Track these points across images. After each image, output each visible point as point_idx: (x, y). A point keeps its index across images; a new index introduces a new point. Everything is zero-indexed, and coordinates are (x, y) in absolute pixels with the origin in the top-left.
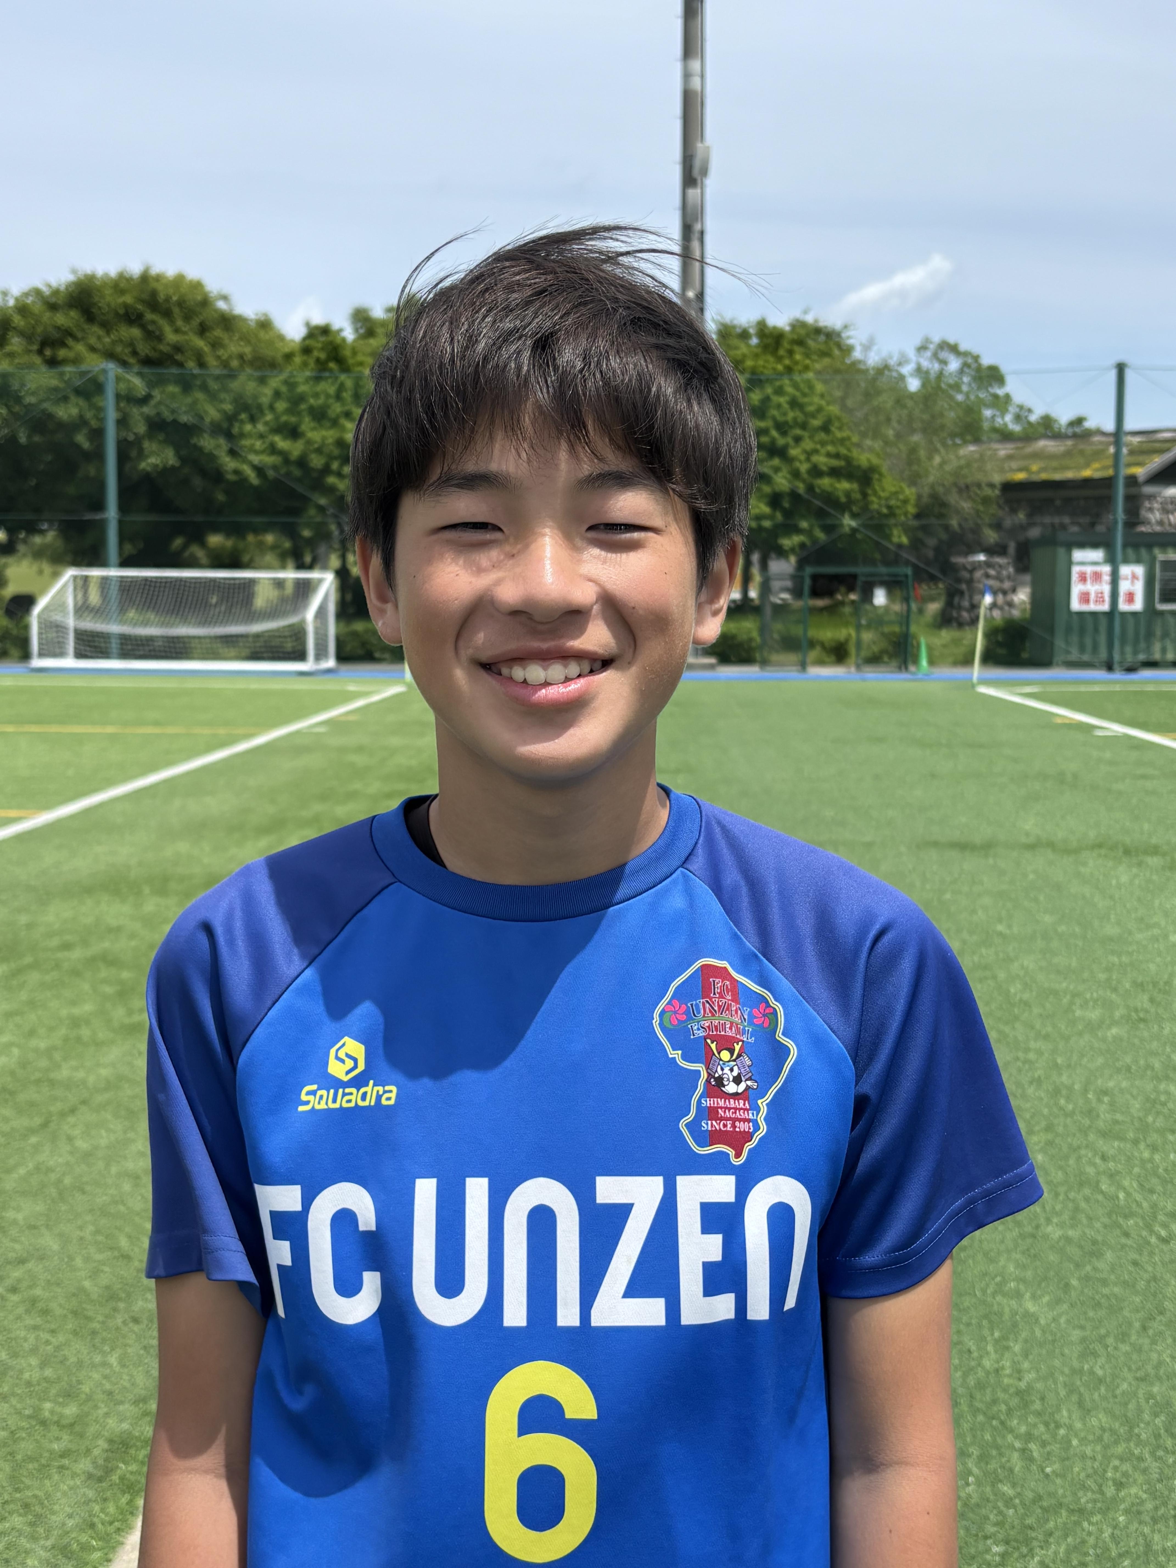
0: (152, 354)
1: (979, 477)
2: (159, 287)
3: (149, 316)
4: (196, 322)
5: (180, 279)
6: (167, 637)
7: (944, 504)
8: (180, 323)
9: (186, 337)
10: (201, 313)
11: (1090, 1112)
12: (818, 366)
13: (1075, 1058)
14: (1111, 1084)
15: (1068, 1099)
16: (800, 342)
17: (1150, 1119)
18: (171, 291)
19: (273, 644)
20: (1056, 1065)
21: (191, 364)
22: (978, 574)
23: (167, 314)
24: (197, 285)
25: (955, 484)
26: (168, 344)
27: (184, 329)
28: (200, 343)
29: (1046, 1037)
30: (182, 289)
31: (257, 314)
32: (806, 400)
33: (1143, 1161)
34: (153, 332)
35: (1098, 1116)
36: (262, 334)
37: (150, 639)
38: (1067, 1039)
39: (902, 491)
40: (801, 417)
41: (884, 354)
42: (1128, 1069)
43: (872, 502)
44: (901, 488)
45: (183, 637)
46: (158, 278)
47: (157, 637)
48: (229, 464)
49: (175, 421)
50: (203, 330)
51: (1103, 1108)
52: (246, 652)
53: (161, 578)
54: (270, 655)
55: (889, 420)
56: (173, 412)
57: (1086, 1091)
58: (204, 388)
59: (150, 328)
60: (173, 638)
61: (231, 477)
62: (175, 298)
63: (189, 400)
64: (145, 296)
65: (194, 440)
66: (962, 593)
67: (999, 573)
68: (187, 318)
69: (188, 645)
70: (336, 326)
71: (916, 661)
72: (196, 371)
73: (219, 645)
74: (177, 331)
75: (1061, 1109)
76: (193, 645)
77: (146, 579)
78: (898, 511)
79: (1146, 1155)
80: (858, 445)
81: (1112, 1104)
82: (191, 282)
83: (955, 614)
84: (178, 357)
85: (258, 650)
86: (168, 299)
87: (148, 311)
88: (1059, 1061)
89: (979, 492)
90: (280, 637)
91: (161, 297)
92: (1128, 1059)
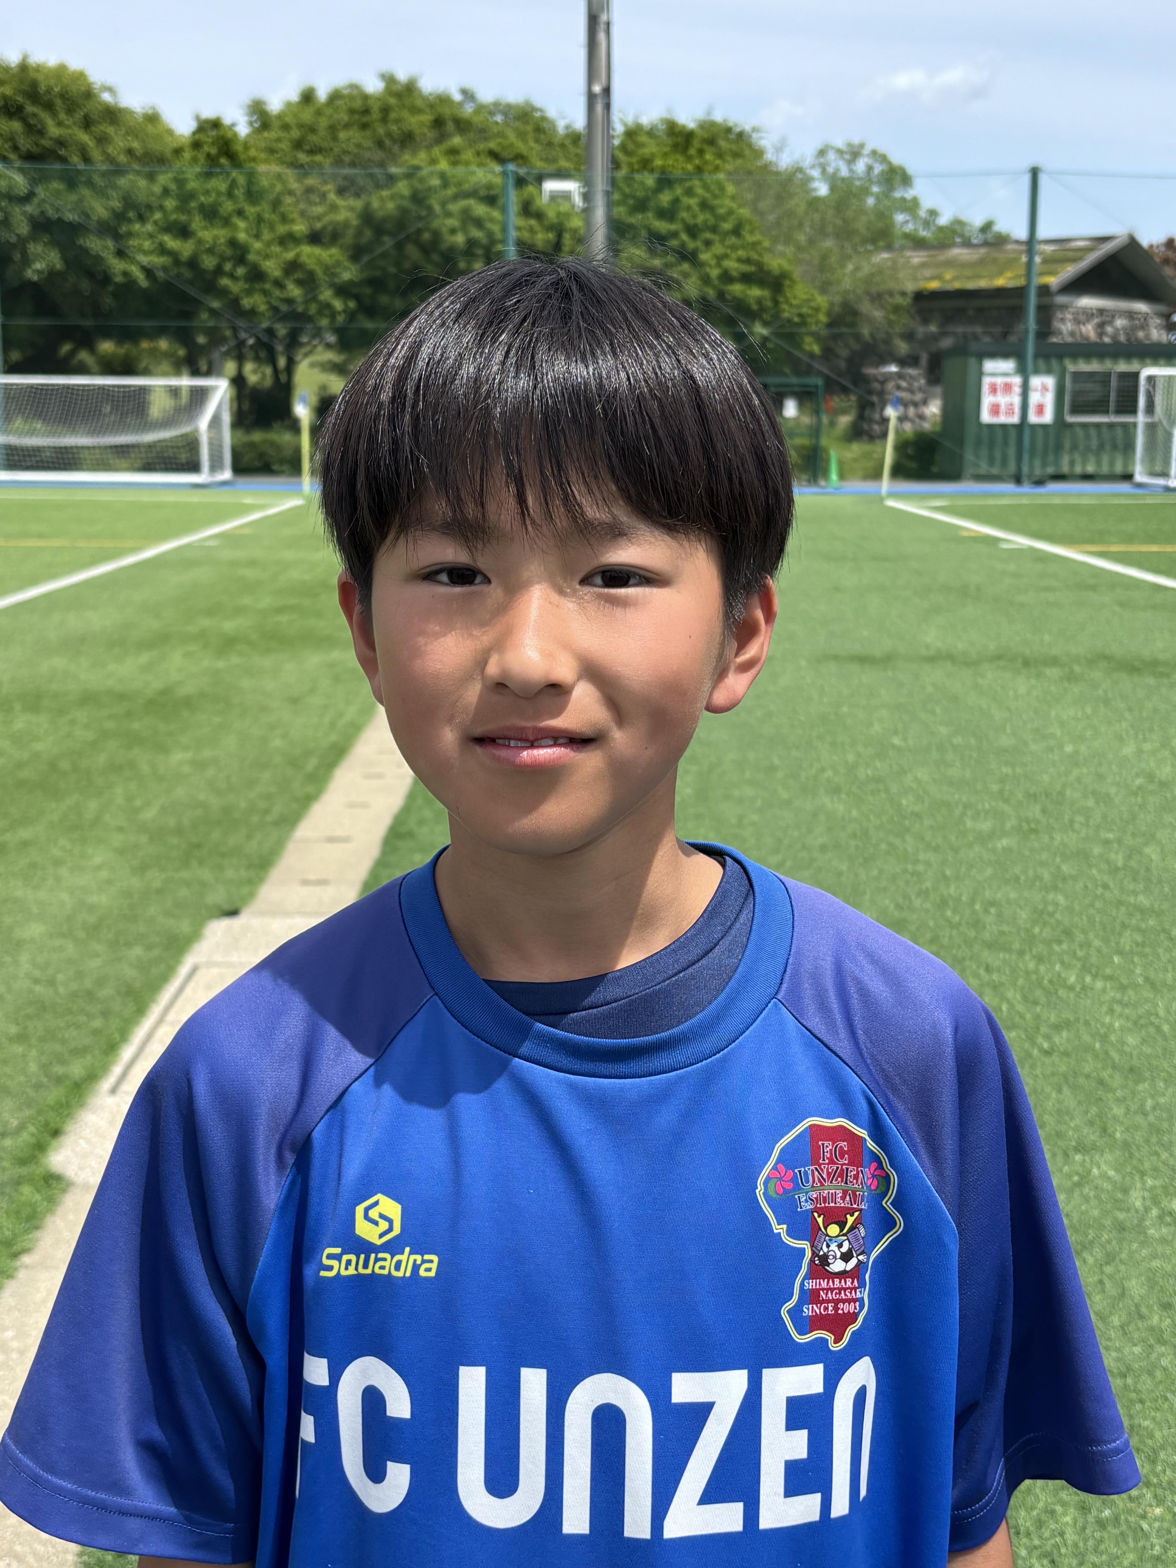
0: (35, 150)
1: (892, 285)
2: (40, 77)
3: (30, 109)
4: (79, 115)
5: (62, 69)
6: (55, 448)
7: (855, 313)
8: (62, 116)
9: (70, 131)
10: (85, 106)
11: (977, 924)
12: (729, 167)
13: (963, 869)
14: (999, 895)
15: (955, 911)
16: (711, 142)
17: (1037, 930)
18: (52, 82)
19: (166, 455)
20: (945, 877)
21: (75, 159)
22: (890, 385)
23: (49, 107)
24: (81, 76)
25: (868, 293)
26: (51, 139)
27: (66, 122)
28: (85, 138)
29: (936, 849)
30: (64, 79)
31: (144, 108)
32: (716, 202)
33: (1028, 973)
34: (35, 126)
35: (984, 927)
36: (150, 128)
37: (38, 450)
38: (956, 850)
39: (813, 299)
40: (712, 221)
41: (797, 156)
42: (1017, 879)
43: (784, 310)
44: (812, 295)
45: (71, 448)
46: (38, 68)
47: (44, 447)
48: (117, 266)
49: (60, 220)
50: (87, 124)
51: (989, 919)
52: (139, 463)
53: (47, 385)
54: (163, 466)
55: (801, 225)
56: (58, 210)
57: (972, 901)
58: (90, 184)
59: (32, 122)
60: (60, 448)
61: (119, 279)
62: (56, 90)
63: (73, 197)
64: (25, 87)
65: (81, 241)
66: (872, 405)
67: (910, 384)
68: (70, 111)
69: (76, 456)
70: (227, 121)
71: (826, 474)
72: (81, 166)
73: (110, 456)
74: (60, 124)
75: (948, 920)
76: (82, 456)
77: (31, 386)
78: (809, 320)
79: (1031, 965)
80: (769, 250)
81: (999, 915)
82: (74, 73)
83: (865, 427)
84: (62, 152)
85: (150, 460)
86: (49, 90)
87: (28, 102)
88: (948, 872)
89: (890, 300)
90: (173, 447)
91: (42, 88)
92: (1017, 870)
